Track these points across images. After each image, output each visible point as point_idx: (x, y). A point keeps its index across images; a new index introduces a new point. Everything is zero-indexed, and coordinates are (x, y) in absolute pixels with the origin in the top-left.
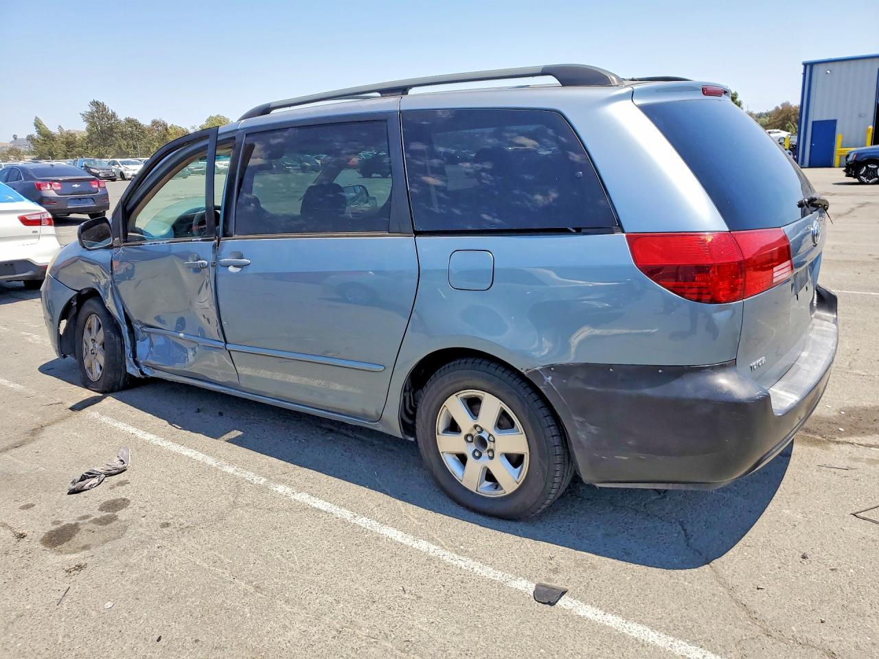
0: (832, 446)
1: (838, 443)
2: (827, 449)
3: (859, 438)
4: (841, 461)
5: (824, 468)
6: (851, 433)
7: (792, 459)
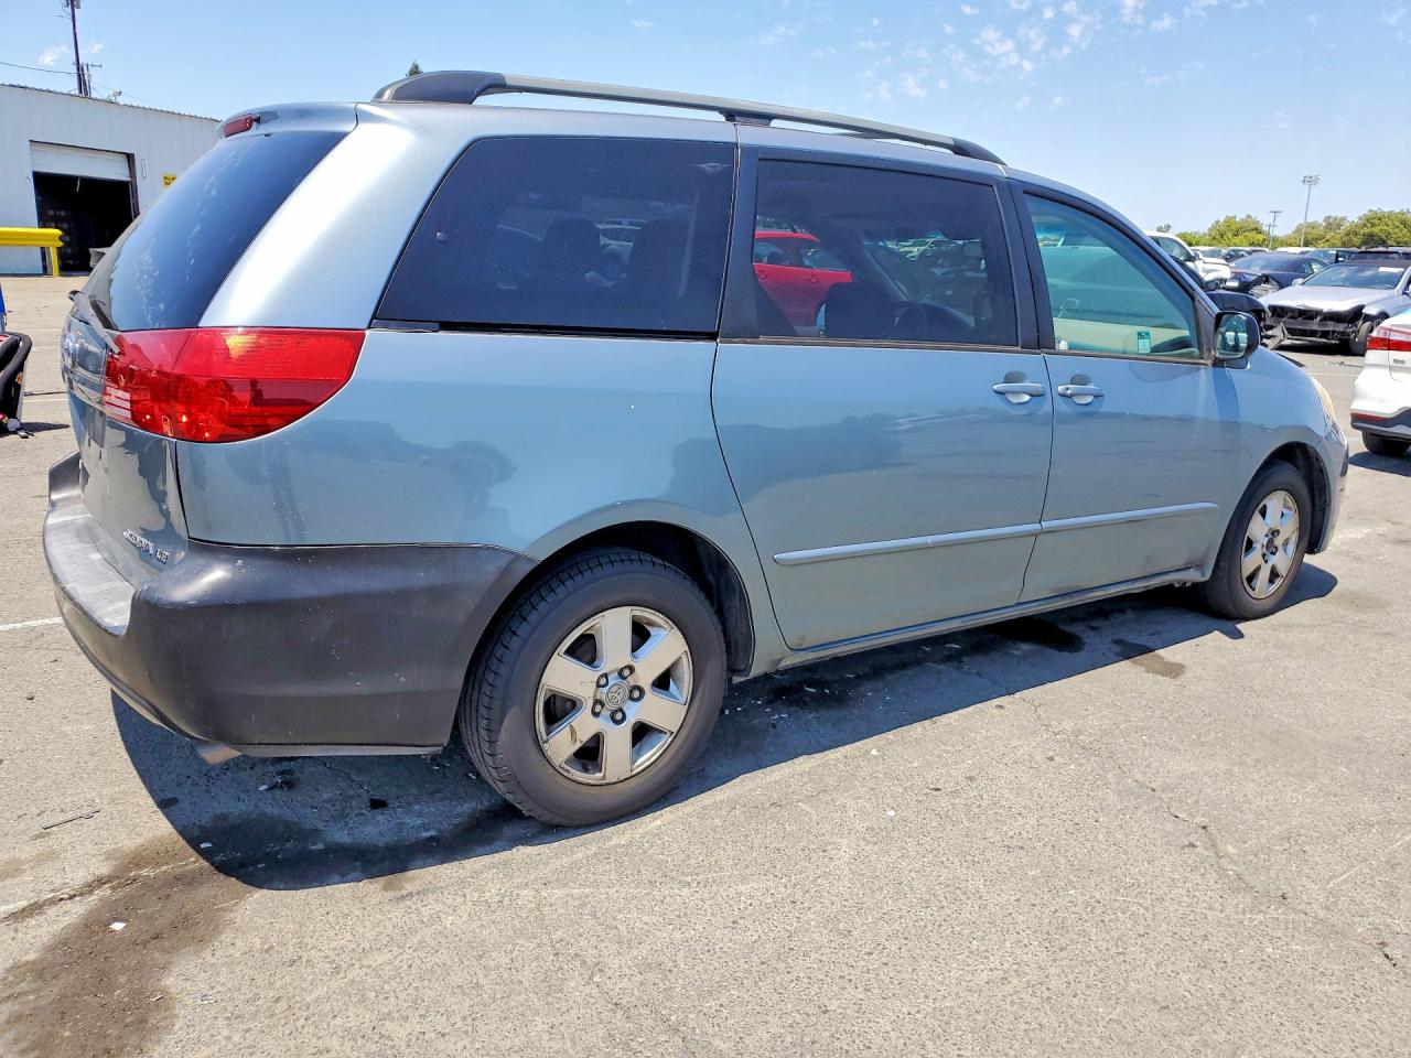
0: (105, 869)
1: (101, 882)
2: (109, 856)
3: (66, 921)
4: (67, 839)
5: (85, 811)
6: (94, 926)
7: (150, 801)
